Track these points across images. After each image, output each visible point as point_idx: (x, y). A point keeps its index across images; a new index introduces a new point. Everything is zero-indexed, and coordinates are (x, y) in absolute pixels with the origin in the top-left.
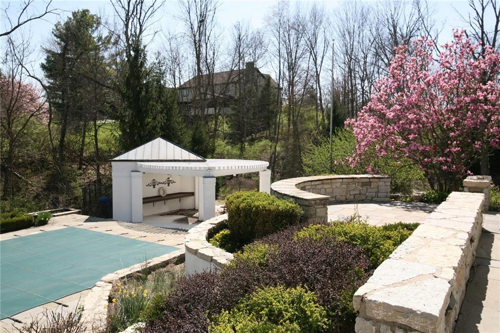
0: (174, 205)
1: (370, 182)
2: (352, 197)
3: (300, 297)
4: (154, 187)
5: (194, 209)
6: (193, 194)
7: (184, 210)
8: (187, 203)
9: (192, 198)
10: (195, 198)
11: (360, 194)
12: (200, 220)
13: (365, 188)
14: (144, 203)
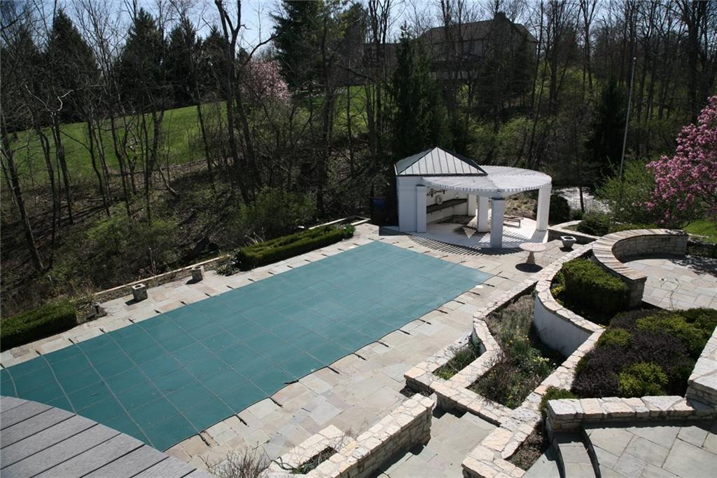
0: (448, 212)
1: (670, 238)
2: (652, 250)
3: (654, 370)
4: (432, 196)
5: (467, 215)
6: (466, 200)
7: (457, 215)
8: (460, 209)
9: (465, 204)
10: (468, 204)
11: (659, 248)
12: (479, 231)
13: (664, 243)
14: (427, 213)
